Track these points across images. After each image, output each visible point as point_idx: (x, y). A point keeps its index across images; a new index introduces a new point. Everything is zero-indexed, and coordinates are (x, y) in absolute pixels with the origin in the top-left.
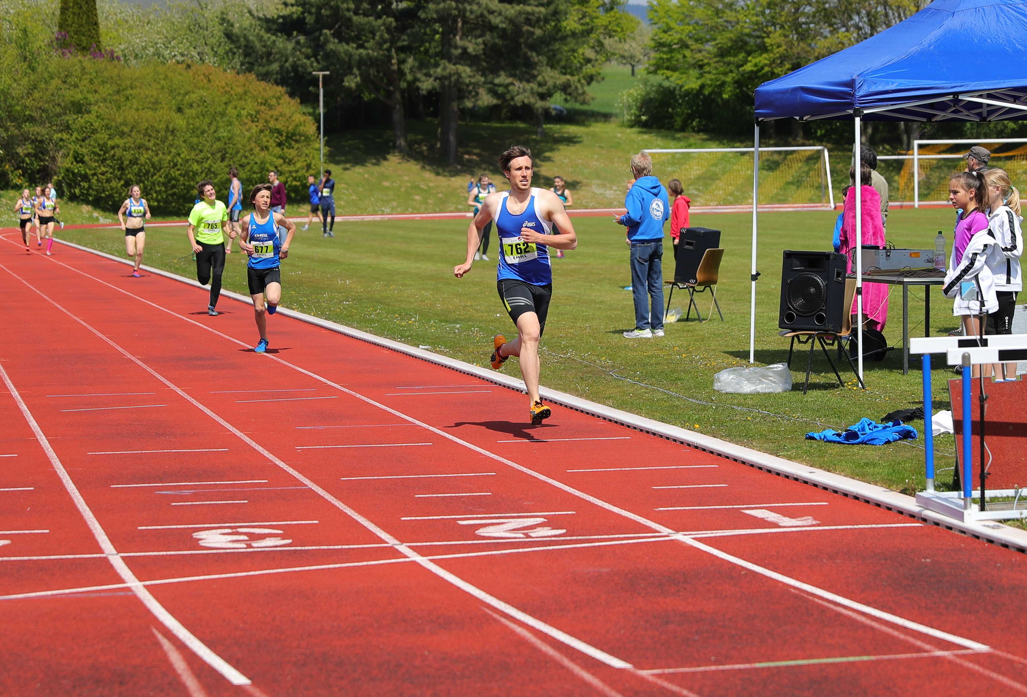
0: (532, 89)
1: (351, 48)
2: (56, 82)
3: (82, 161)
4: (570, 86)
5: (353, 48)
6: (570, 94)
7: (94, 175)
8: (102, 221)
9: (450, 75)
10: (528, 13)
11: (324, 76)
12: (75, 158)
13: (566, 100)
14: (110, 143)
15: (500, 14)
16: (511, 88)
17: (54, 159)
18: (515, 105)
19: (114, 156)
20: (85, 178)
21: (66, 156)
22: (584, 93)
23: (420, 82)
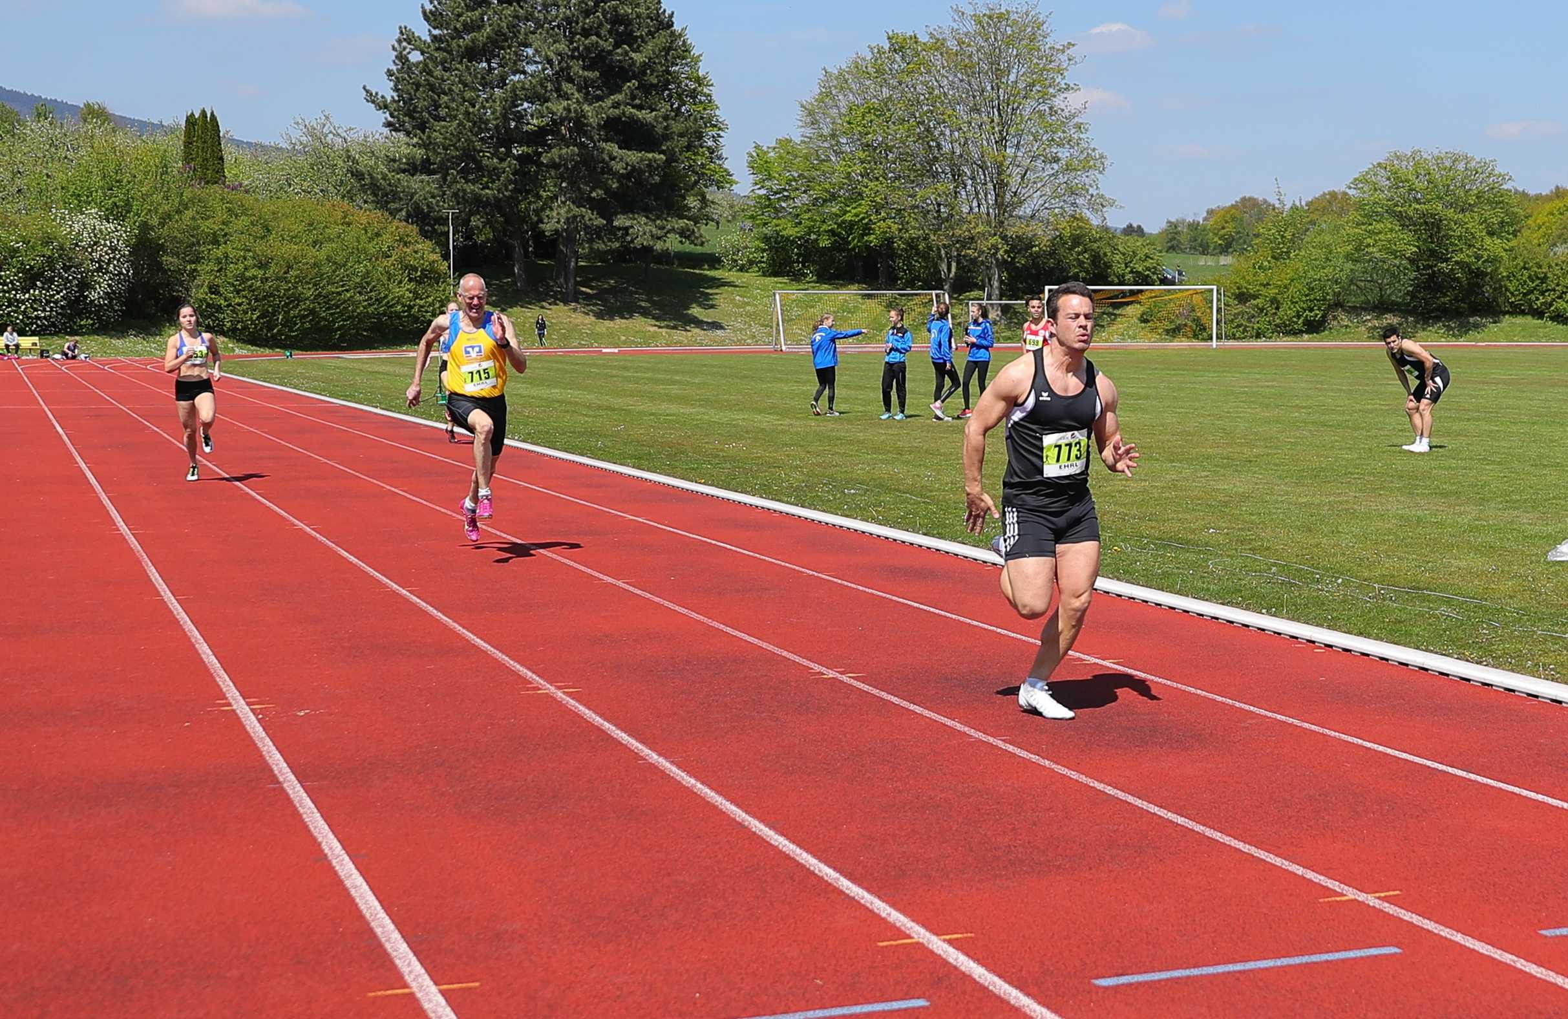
0: (651, 231)
1: (476, 188)
2: (189, 213)
3: (217, 293)
4: (688, 230)
5: (478, 188)
6: (687, 238)
7: (229, 305)
8: (237, 351)
9: (575, 217)
10: (650, 160)
11: (453, 213)
12: (210, 288)
13: (681, 242)
14: (247, 274)
15: (621, 160)
16: (631, 231)
17: (187, 290)
18: (635, 248)
19: (251, 286)
20: (219, 309)
21: (199, 287)
22: (701, 236)
23: (543, 223)
